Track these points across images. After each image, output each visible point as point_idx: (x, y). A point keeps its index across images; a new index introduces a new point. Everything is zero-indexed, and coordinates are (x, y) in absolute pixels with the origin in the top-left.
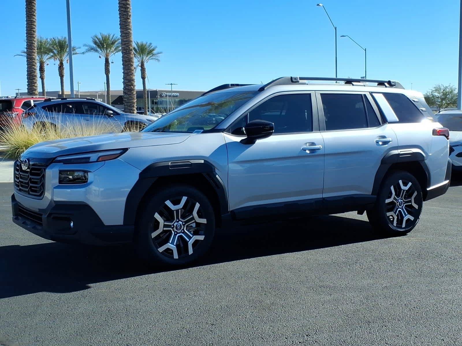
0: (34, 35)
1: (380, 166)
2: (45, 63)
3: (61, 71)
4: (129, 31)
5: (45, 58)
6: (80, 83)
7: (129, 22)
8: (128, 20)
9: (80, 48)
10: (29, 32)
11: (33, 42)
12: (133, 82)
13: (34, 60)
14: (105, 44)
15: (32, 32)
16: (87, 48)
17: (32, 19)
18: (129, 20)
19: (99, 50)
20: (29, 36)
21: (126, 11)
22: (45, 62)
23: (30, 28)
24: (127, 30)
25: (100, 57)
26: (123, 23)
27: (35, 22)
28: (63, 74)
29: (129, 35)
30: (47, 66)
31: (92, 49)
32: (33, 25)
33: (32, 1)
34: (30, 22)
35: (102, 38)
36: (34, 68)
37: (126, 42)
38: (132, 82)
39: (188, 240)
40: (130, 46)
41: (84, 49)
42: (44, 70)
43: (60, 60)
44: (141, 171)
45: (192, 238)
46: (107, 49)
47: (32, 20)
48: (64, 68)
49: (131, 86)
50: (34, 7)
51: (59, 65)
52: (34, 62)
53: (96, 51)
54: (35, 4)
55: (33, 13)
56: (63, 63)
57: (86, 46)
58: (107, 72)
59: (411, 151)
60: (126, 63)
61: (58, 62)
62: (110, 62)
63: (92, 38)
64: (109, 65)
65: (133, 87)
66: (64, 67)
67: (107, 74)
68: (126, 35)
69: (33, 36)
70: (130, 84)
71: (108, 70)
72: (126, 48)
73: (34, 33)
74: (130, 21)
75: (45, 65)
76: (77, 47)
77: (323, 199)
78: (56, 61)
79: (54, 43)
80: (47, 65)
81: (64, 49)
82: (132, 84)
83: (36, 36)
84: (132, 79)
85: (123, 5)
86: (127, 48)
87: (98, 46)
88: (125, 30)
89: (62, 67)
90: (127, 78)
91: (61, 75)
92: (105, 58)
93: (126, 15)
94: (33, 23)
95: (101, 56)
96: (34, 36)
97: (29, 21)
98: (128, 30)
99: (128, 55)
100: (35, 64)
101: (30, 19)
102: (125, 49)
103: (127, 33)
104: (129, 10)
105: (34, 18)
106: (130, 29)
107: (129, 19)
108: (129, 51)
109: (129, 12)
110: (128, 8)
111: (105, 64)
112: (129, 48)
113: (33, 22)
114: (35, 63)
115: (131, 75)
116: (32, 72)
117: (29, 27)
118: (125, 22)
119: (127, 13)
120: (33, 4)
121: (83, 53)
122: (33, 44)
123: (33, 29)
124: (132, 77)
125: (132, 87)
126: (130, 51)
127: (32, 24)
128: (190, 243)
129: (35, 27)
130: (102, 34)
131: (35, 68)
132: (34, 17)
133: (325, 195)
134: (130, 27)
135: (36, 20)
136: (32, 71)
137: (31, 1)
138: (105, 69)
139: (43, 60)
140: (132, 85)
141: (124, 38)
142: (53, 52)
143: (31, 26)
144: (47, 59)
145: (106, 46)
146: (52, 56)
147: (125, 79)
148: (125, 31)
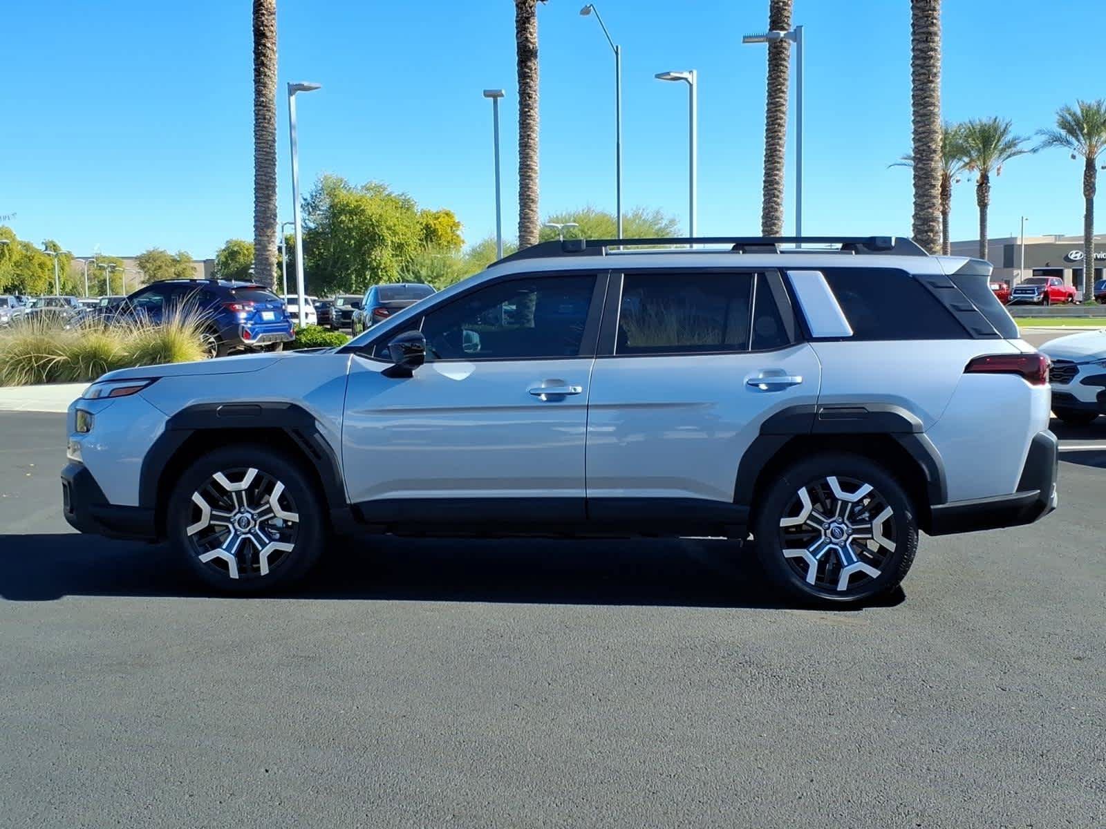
0: (780, 132)
1: (757, 438)
2: (952, 179)
3: (984, 194)
4: (930, 110)
5: (955, 166)
6: (1027, 219)
7: (931, 88)
8: (929, 85)
9: (1029, 139)
10: (771, 127)
11: (778, 147)
12: (934, 224)
13: (776, 186)
14: (1085, 126)
15: (776, 126)
16: (1044, 138)
17: (777, 100)
18: (933, 85)
19: (1073, 140)
20: (770, 135)
21: (927, 64)
22: (951, 177)
23: (773, 119)
24: (926, 107)
25: (1074, 157)
26: (919, 92)
27: (783, 105)
28: (986, 201)
29: (930, 119)
30: (958, 184)
31: (1057, 139)
32: (778, 113)
33: (780, 62)
34: (772, 106)
35: (1082, 110)
36: (775, 202)
37: (923, 135)
38: (931, 223)
39: (260, 548)
40: (931, 142)
41: (1038, 140)
42: (950, 195)
43: (980, 170)
44: (169, 418)
45: (268, 547)
46: (1089, 135)
47: (778, 102)
48: (989, 187)
49: (929, 234)
50: (782, 74)
51: (977, 182)
52: (776, 189)
53: (1068, 143)
54: (786, 67)
55: (779, 87)
56: (989, 175)
57: (1043, 134)
58: (1088, 190)
59: (863, 408)
60: (920, 182)
61: (976, 175)
62: (1097, 168)
63: (1057, 113)
64: (1095, 174)
65: (934, 236)
66: (989, 185)
67: (1089, 195)
68: (923, 119)
69: (778, 135)
70: (926, 228)
71: (1091, 185)
72: (921, 148)
73: (779, 128)
74: (934, 87)
75: (953, 182)
76: (1022, 139)
77: (586, 501)
78: (973, 173)
79: (971, 133)
80: (957, 181)
81: (992, 145)
82: (931, 227)
83: (784, 135)
84: (932, 218)
85: (918, 53)
86: (925, 148)
87: (1071, 131)
88: (922, 107)
89: (986, 184)
90: (920, 215)
91: (982, 204)
92: (1085, 159)
93: (925, 74)
94: (780, 108)
95: (1076, 153)
96: (780, 134)
97: (771, 103)
98: (930, 106)
99: (924, 164)
100: (779, 194)
101: (773, 101)
102: (919, 150)
103: (925, 115)
104: (932, 61)
105: (781, 97)
106: (933, 104)
107: (932, 82)
108: (928, 153)
109: (934, 66)
110: (932, 57)
111: (1085, 171)
112: (929, 147)
113: (780, 106)
114: (779, 191)
115: (930, 207)
116: (771, 209)
117: (770, 117)
118: (922, 90)
119: (927, 70)
120: (782, 67)
121: (1034, 151)
122: (778, 153)
123: (779, 121)
124: (933, 213)
125: (932, 235)
126: (931, 153)
127: (776, 111)
128: (264, 554)
129: (782, 115)
130: (1083, 102)
131: (779, 200)
132: (781, 95)
133: (592, 493)
134: (933, 101)
135: (785, 100)
136: (772, 207)
137: (778, 63)
138: (1084, 183)
139: (949, 171)
140: (932, 231)
141: (920, 125)
142: (970, 156)
143: (775, 114)
144: (959, 169)
145: (1088, 130)
146: (966, 164)
147: (918, 218)
148: (921, 109)
